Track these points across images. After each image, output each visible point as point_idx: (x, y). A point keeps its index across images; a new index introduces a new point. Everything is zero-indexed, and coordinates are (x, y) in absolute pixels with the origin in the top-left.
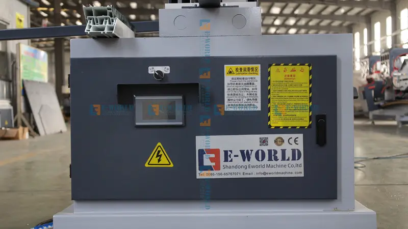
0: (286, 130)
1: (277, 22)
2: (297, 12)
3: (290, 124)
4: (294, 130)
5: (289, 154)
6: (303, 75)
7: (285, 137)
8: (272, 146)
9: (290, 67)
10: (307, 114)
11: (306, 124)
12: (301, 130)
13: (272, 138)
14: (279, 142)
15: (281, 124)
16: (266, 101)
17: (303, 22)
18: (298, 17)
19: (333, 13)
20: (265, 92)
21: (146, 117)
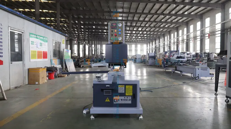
0: (128, 96)
1: (140, 33)
2: (147, 30)
3: (129, 95)
4: (130, 96)
5: (129, 100)
6: (131, 87)
7: (128, 97)
8: (126, 98)
9: (129, 86)
10: (132, 93)
11: (132, 95)
12: (131, 96)
13: (126, 97)
14: (127, 98)
15: (128, 95)
16: (125, 91)
17: (149, 33)
18: (147, 31)
19: (158, 30)
20: (125, 89)
21: (105, 94)
